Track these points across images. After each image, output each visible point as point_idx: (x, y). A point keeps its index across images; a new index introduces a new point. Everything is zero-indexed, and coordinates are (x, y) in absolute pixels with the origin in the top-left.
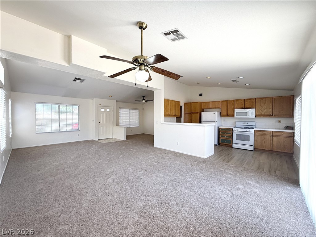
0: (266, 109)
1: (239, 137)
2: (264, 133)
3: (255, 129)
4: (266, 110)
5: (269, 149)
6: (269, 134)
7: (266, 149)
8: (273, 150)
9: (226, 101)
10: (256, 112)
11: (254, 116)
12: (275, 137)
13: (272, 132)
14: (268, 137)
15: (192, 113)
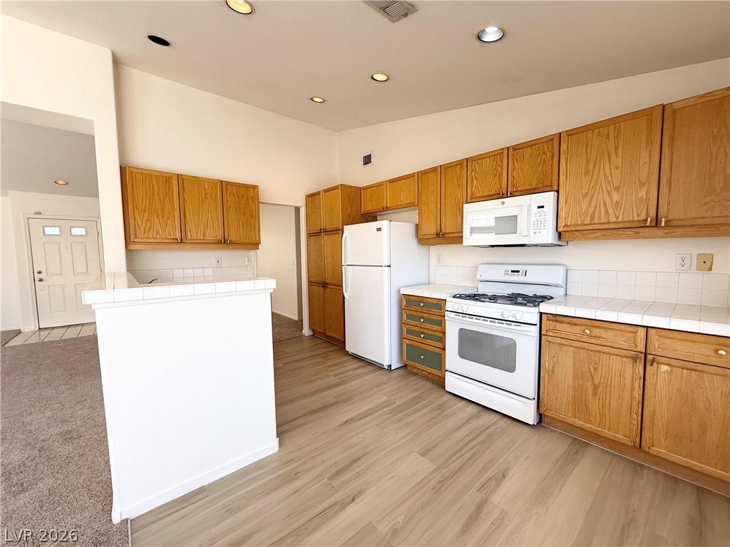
0: (617, 189)
1: (475, 346)
2: (597, 332)
3: (545, 308)
4: (616, 197)
5: (620, 437)
6: (622, 340)
7: (606, 433)
8: (645, 448)
9: (434, 169)
10: (562, 214)
11: (548, 236)
12: (664, 368)
13: (642, 332)
14: (616, 363)
15: (326, 231)
